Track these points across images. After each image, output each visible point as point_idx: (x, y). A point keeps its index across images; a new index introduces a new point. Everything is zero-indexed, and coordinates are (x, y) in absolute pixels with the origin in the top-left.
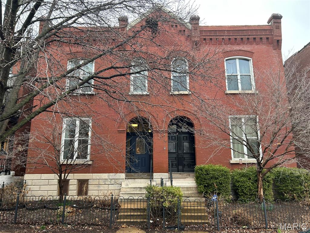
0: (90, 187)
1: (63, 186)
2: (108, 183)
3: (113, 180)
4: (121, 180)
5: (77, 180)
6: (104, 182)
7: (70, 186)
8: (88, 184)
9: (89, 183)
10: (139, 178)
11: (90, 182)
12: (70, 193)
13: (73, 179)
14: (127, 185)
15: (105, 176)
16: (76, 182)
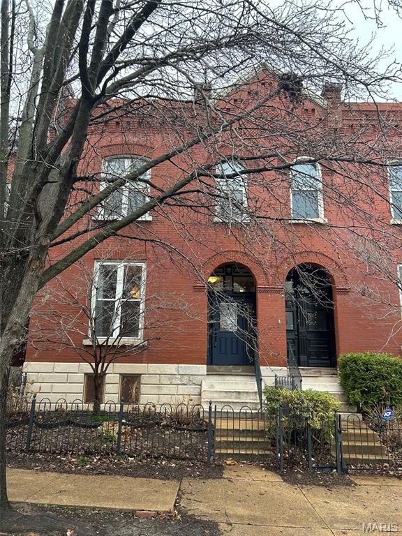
0: (144, 389)
1: (95, 385)
2: (176, 383)
3: (186, 377)
4: (199, 377)
5: (120, 374)
6: (169, 379)
7: (107, 385)
8: (139, 383)
9: (142, 381)
10: (232, 375)
11: (144, 379)
12: (106, 398)
13: (114, 372)
14: (212, 386)
15: (171, 368)
16: (117, 379)
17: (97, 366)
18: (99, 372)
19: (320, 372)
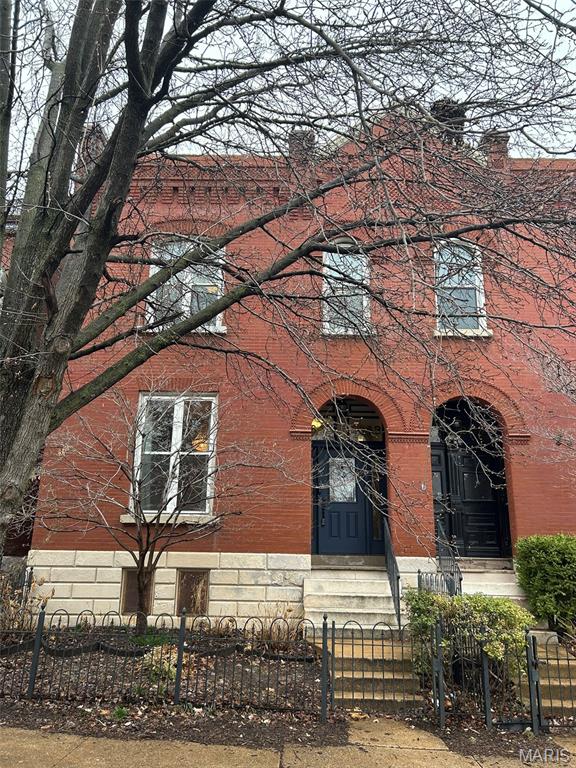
0: (214, 592)
1: (138, 586)
2: (265, 582)
3: (280, 574)
4: (300, 574)
5: (177, 569)
6: (254, 577)
7: (157, 586)
8: (207, 583)
9: (212, 580)
10: (350, 570)
11: (214, 576)
12: (157, 606)
13: (169, 566)
14: (320, 588)
15: (256, 559)
16: (173, 576)
17: (142, 556)
18: (146, 565)
19: (484, 565)
